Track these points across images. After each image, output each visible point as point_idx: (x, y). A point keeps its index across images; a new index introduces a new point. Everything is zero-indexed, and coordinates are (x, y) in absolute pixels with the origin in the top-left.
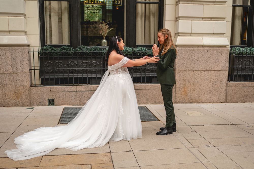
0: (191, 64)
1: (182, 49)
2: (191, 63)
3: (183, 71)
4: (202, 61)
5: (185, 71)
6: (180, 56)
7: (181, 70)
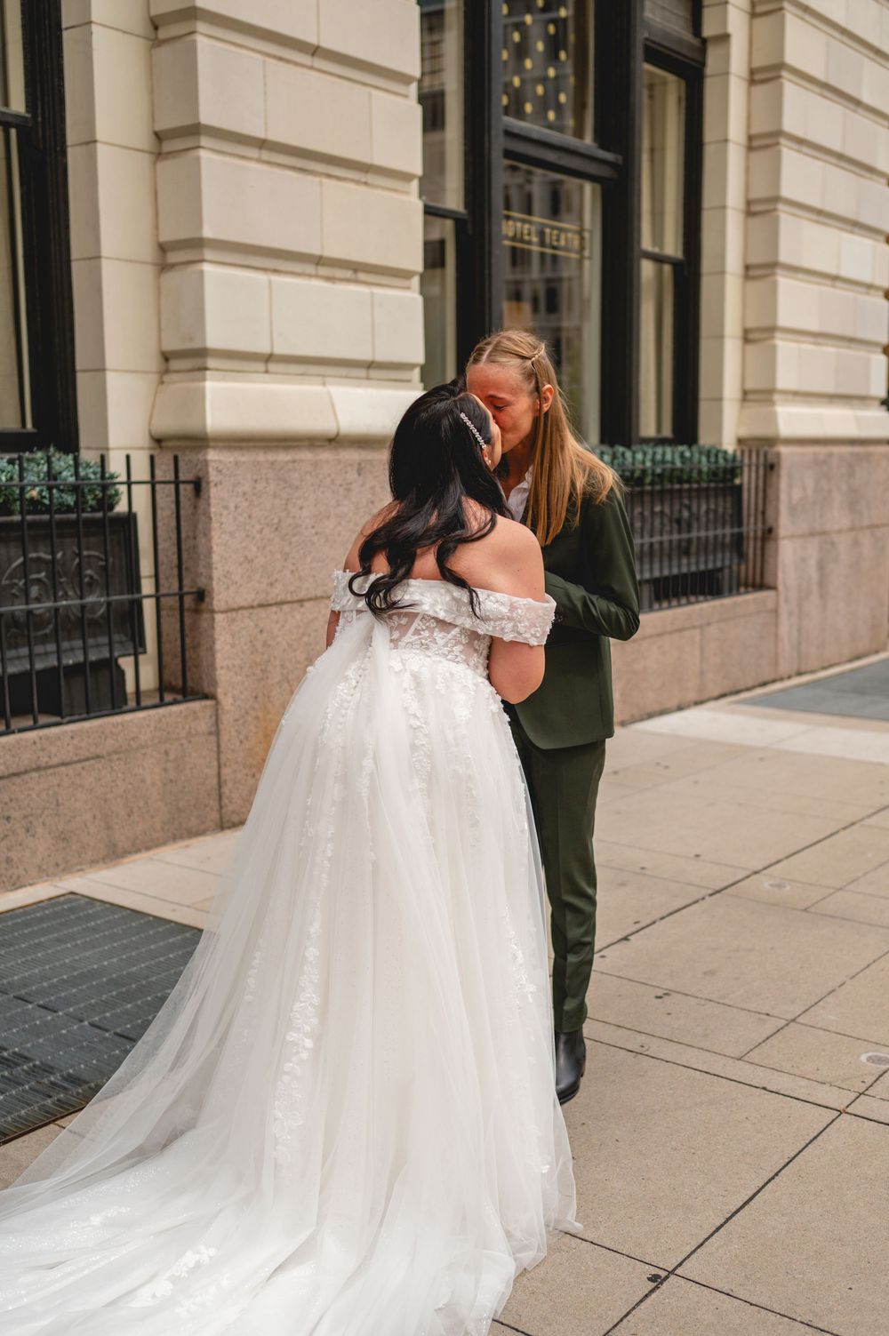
0: (286, 556)
1: (237, 463)
2: (287, 549)
3: (252, 607)
4: (339, 534)
5: (261, 606)
6: (232, 506)
7: (240, 601)
